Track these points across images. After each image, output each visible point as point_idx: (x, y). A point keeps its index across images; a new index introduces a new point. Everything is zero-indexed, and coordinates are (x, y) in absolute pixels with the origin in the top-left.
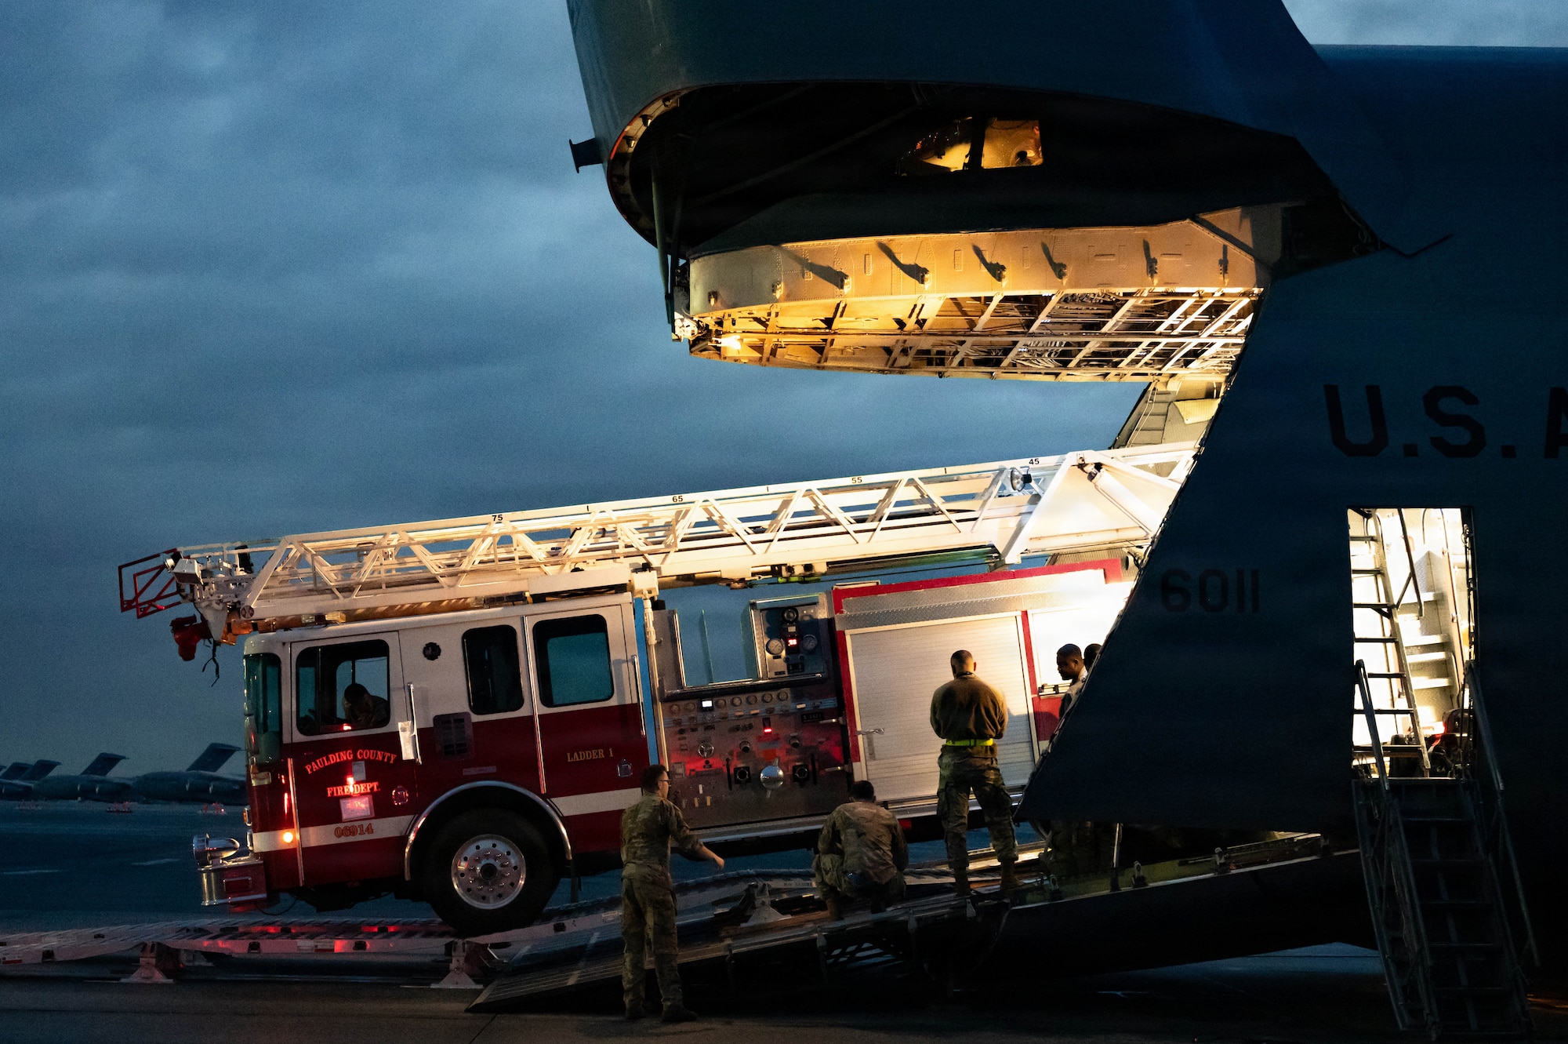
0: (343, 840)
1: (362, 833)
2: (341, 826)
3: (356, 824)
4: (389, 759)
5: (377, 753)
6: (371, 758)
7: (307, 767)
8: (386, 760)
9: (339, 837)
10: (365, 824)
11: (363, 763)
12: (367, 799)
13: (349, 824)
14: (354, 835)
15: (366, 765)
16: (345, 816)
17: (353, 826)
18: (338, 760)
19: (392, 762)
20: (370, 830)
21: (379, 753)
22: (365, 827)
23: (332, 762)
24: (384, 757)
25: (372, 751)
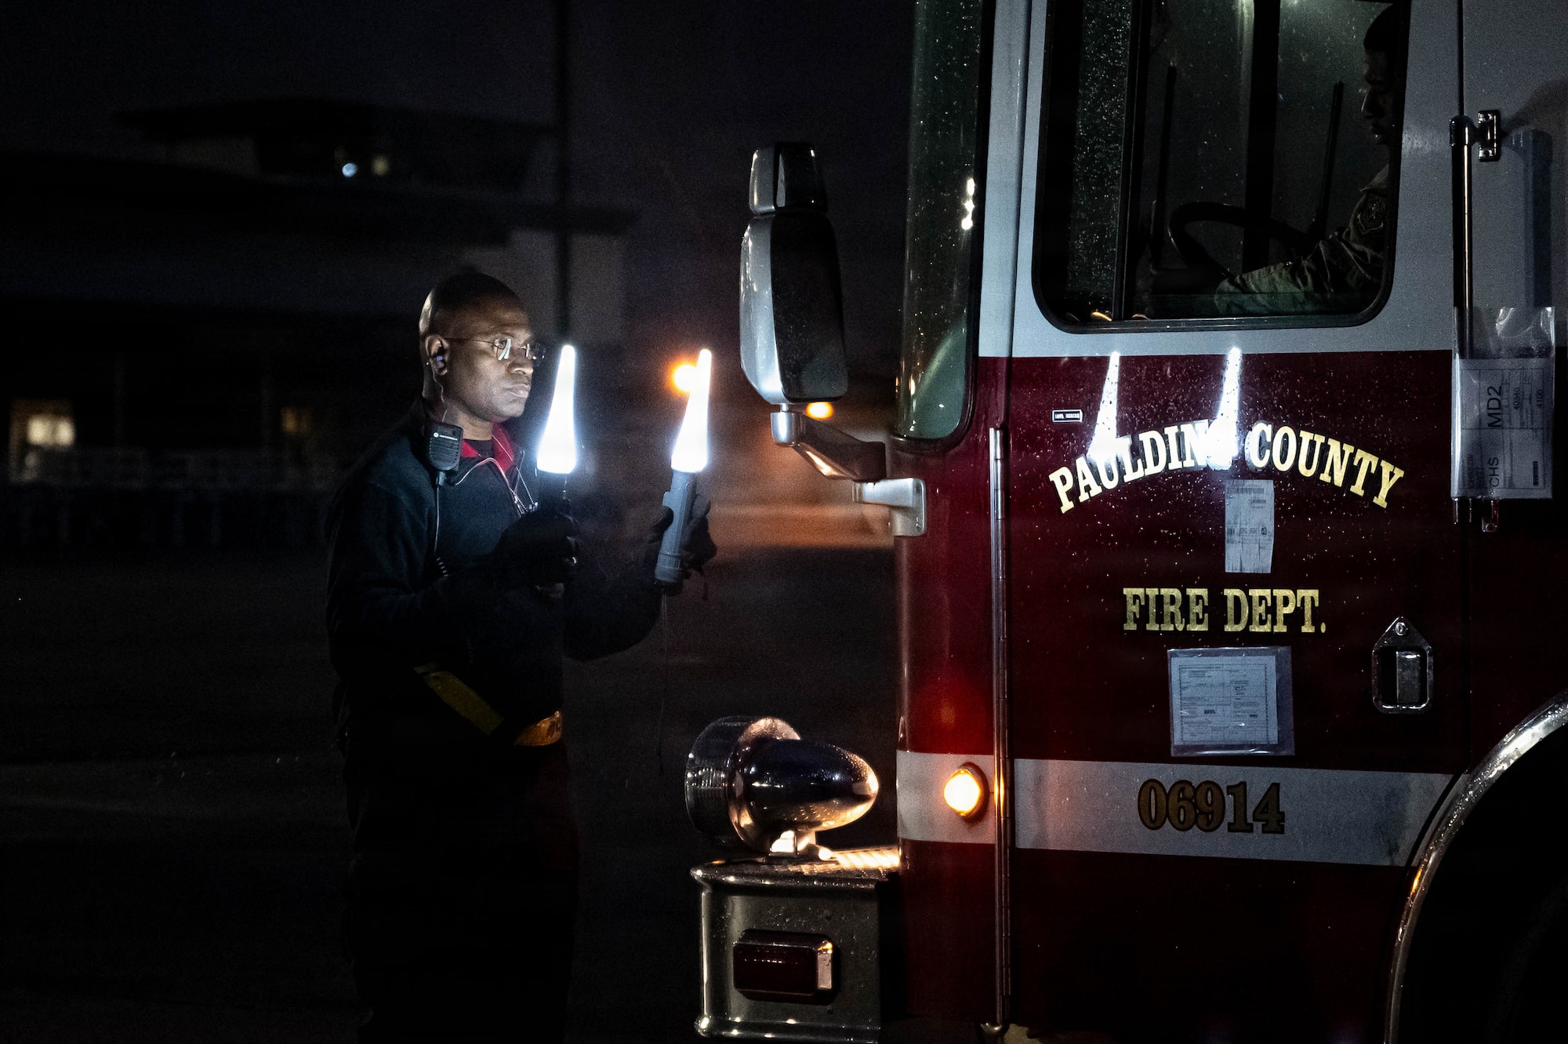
0: (1169, 842)
1: (1241, 826)
2: (1167, 774)
3: (1224, 776)
4: (1373, 481)
5: (1325, 448)
6: (1303, 470)
7: (1055, 477)
8: (1357, 489)
9: (1153, 824)
10: (1259, 780)
11: (1268, 487)
12: (1270, 661)
13: (1196, 774)
14: (1210, 827)
15: (1278, 495)
16: (1181, 735)
17: (1211, 785)
18: (1175, 464)
19: (1381, 500)
20: (1271, 815)
21: (1334, 446)
22: (1255, 796)
23: (1152, 470)
24: (1351, 473)
25: (1306, 436)
